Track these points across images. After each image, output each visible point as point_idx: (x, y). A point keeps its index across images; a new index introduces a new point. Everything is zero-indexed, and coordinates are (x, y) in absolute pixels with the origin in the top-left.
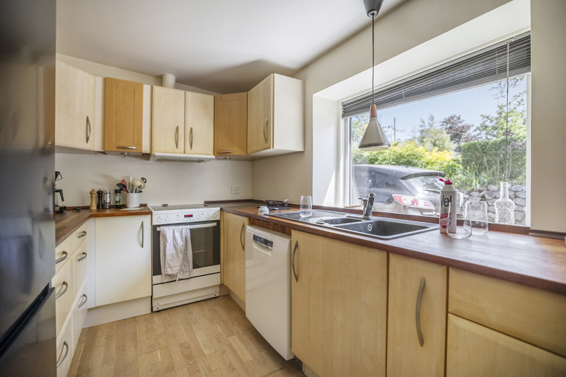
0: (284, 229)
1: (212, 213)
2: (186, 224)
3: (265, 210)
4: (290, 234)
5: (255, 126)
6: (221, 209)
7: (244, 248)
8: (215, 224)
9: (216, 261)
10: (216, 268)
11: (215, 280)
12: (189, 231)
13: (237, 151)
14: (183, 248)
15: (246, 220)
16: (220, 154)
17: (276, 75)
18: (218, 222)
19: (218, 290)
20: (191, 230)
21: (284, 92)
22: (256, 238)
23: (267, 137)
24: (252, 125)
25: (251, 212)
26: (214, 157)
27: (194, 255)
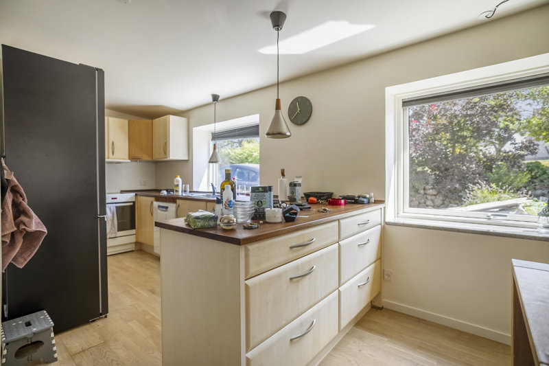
0: (173, 200)
1: (129, 197)
2: (113, 203)
3: (165, 193)
4: (176, 202)
5: (157, 143)
6: (136, 195)
7: (152, 214)
8: (132, 204)
9: (133, 227)
10: (133, 231)
11: (133, 239)
12: (115, 208)
13: (146, 157)
14: (111, 218)
15: (153, 199)
16: (133, 158)
17: (171, 116)
18: (134, 202)
19: (134, 245)
20: (116, 207)
21: (176, 125)
22: (159, 206)
23: (165, 149)
24: (156, 143)
25: (157, 194)
26: (129, 161)
27: (118, 223)
